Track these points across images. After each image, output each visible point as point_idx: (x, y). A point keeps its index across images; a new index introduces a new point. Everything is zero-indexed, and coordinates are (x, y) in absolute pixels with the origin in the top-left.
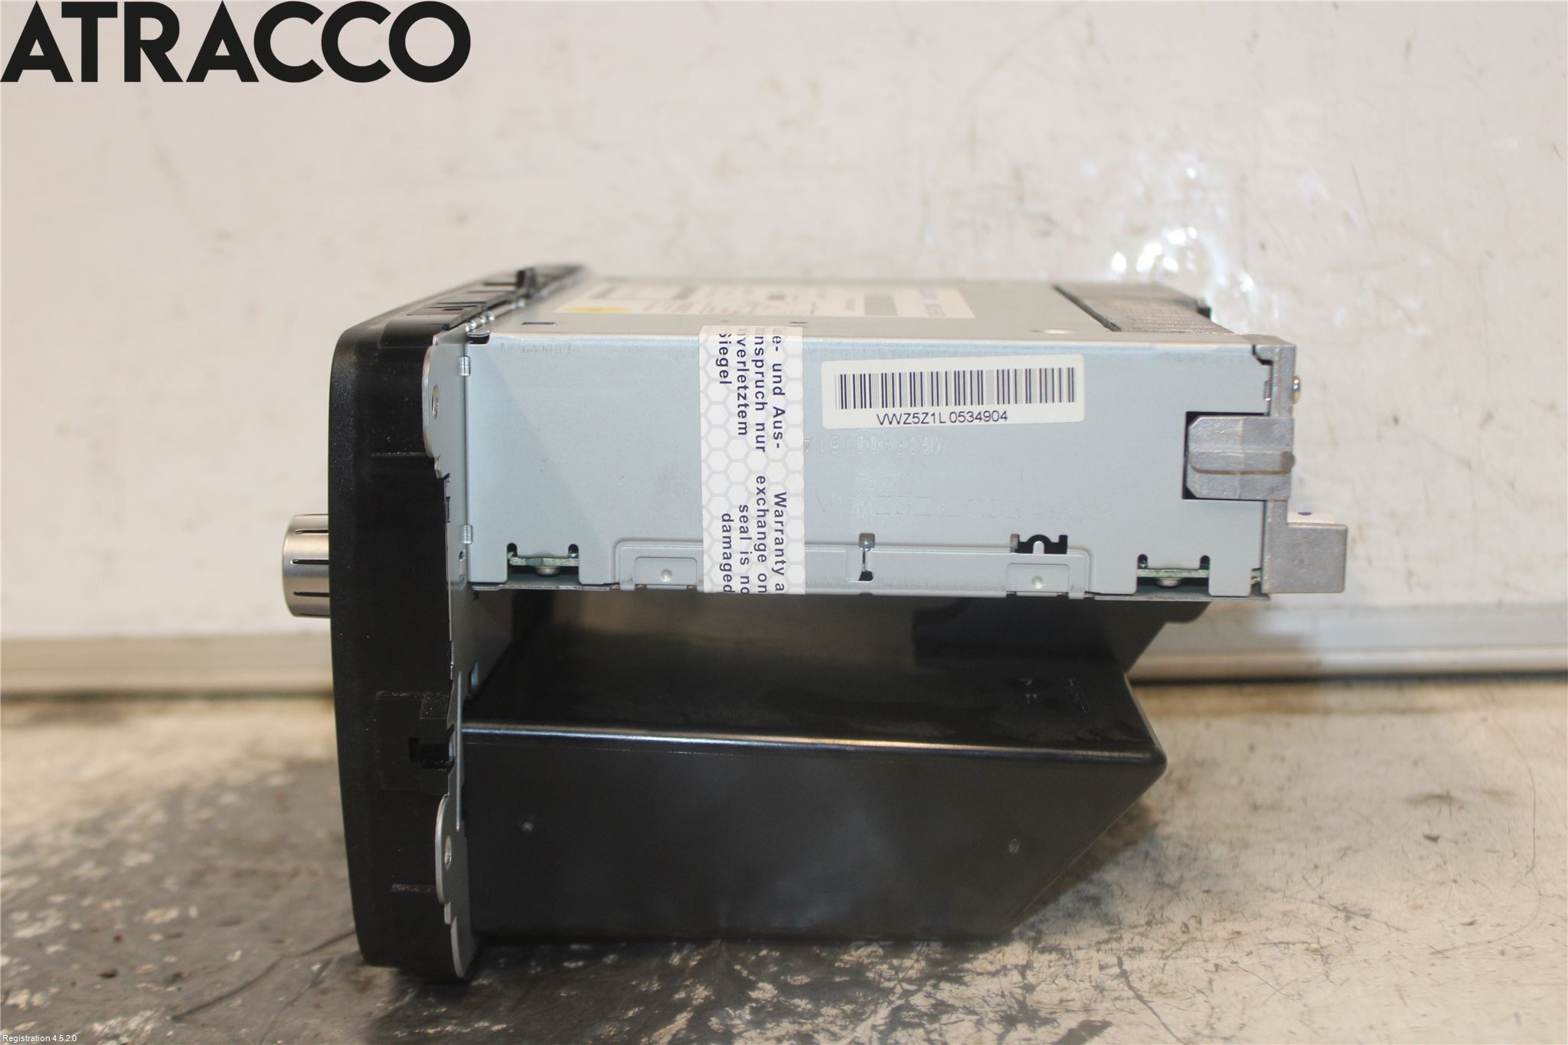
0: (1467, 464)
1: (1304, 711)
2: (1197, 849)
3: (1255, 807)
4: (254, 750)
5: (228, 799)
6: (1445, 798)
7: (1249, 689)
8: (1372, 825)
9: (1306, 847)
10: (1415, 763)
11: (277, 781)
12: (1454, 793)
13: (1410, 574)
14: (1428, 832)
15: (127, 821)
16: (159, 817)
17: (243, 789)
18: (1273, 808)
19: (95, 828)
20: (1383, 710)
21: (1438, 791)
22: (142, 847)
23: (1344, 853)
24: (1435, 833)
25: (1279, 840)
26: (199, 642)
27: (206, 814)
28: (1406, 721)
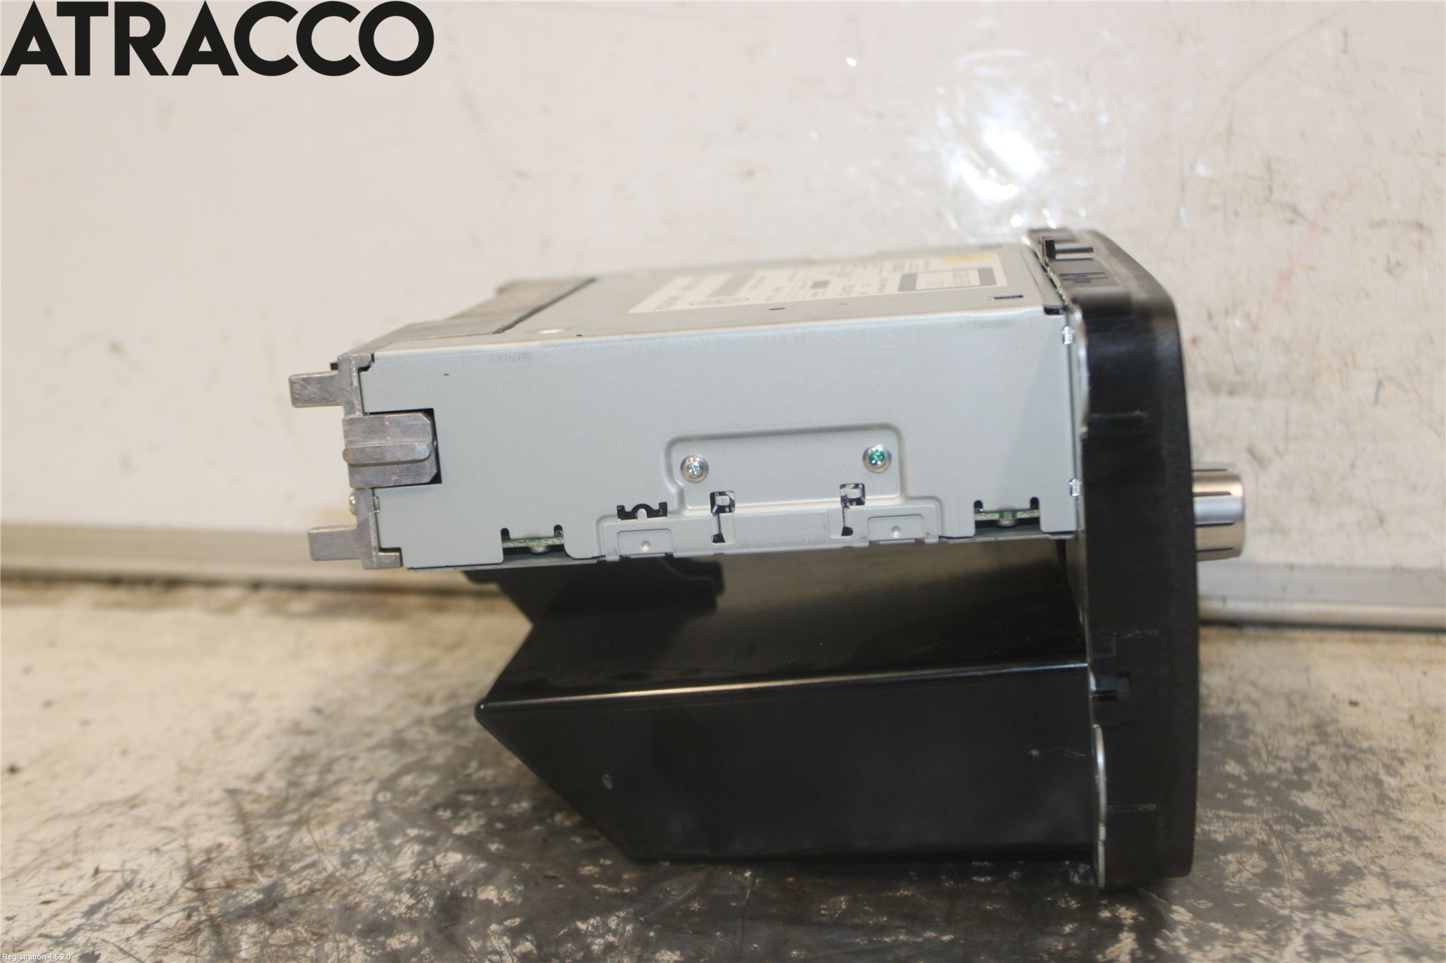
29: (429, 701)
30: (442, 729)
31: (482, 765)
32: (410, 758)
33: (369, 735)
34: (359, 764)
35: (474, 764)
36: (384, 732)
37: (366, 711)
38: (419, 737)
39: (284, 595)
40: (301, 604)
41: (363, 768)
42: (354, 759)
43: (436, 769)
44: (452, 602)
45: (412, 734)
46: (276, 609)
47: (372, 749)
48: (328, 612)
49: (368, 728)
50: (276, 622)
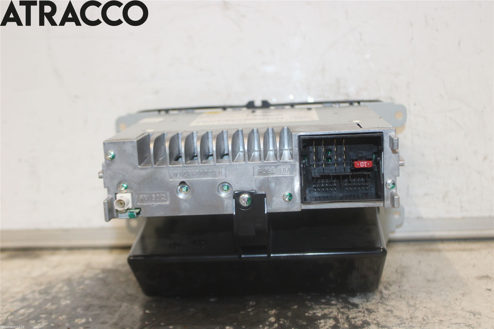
0: (479, 173)
1: (432, 250)
2: (416, 294)
3: (429, 281)
4: (89, 266)
5: (87, 282)
6: (488, 277)
7: (412, 243)
8: (468, 286)
9: (451, 293)
10: (474, 266)
11: (101, 276)
12: (490, 275)
13: (462, 207)
14: (487, 288)
15: (55, 290)
16: (66, 288)
17: (91, 279)
18: (434, 281)
19: (45, 292)
20: (456, 250)
21: (485, 275)
22: (65, 298)
23: (463, 295)
24: (489, 288)
25: (441, 291)
26: (66, 231)
27: (81, 287)
29: (41, 285)
30: (41, 293)
31: (52, 304)
32: (26, 304)
35: (49, 304)
36: (20, 296)
38: (32, 297)
43: (34, 307)
47: (12, 302)
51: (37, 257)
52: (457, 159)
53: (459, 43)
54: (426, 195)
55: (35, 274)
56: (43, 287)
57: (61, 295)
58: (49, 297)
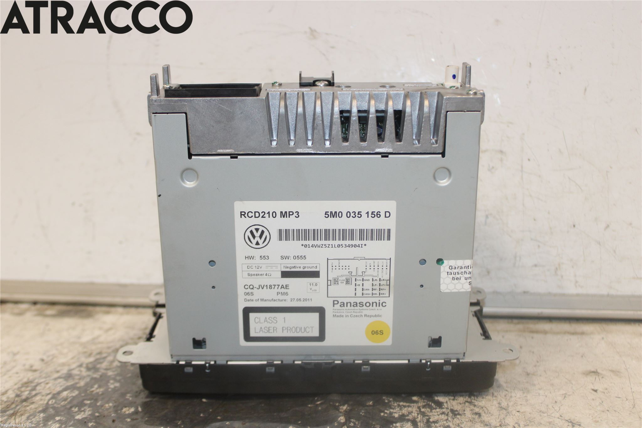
0: (599, 243)
1: (537, 332)
6: (595, 373)
7: (515, 321)
8: (572, 384)
9: (550, 393)
10: (582, 357)
12: (599, 371)
13: (577, 282)
14: (593, 388)
15: (104, 365)
19: (93, 367)
21: (593, 370)
22: (114, 379)
23: (565, 396)
24: (596, 388)
25: (540, 389)
28: (574, 338)
29: (90, 355)
30: (88, 369)
31: (100, 387)
32: (70, 383)
33: (58, 372)
34: (48, 386)
35: (96, 386)
36: (65, 370)
37: (62, 360)
38: (78, 373)
39: (45, 306)
40: (51, 311)
41: (49, 388)
42: (47, 383)
43: (78, 389)
44: (113, 309)
45: (76, 372)
46: (41, 314)
47: (56, 379)
48: (62, 314)
49: (59, 369)
50: (39, 319)
51: (89, 315)
52: (574, 226)
53: (585, 90)
54: (536, 266)
55: (85, 339)
56: (91, 359)
57: (110, 373)
58: (96, 375)
